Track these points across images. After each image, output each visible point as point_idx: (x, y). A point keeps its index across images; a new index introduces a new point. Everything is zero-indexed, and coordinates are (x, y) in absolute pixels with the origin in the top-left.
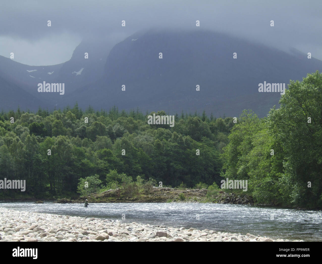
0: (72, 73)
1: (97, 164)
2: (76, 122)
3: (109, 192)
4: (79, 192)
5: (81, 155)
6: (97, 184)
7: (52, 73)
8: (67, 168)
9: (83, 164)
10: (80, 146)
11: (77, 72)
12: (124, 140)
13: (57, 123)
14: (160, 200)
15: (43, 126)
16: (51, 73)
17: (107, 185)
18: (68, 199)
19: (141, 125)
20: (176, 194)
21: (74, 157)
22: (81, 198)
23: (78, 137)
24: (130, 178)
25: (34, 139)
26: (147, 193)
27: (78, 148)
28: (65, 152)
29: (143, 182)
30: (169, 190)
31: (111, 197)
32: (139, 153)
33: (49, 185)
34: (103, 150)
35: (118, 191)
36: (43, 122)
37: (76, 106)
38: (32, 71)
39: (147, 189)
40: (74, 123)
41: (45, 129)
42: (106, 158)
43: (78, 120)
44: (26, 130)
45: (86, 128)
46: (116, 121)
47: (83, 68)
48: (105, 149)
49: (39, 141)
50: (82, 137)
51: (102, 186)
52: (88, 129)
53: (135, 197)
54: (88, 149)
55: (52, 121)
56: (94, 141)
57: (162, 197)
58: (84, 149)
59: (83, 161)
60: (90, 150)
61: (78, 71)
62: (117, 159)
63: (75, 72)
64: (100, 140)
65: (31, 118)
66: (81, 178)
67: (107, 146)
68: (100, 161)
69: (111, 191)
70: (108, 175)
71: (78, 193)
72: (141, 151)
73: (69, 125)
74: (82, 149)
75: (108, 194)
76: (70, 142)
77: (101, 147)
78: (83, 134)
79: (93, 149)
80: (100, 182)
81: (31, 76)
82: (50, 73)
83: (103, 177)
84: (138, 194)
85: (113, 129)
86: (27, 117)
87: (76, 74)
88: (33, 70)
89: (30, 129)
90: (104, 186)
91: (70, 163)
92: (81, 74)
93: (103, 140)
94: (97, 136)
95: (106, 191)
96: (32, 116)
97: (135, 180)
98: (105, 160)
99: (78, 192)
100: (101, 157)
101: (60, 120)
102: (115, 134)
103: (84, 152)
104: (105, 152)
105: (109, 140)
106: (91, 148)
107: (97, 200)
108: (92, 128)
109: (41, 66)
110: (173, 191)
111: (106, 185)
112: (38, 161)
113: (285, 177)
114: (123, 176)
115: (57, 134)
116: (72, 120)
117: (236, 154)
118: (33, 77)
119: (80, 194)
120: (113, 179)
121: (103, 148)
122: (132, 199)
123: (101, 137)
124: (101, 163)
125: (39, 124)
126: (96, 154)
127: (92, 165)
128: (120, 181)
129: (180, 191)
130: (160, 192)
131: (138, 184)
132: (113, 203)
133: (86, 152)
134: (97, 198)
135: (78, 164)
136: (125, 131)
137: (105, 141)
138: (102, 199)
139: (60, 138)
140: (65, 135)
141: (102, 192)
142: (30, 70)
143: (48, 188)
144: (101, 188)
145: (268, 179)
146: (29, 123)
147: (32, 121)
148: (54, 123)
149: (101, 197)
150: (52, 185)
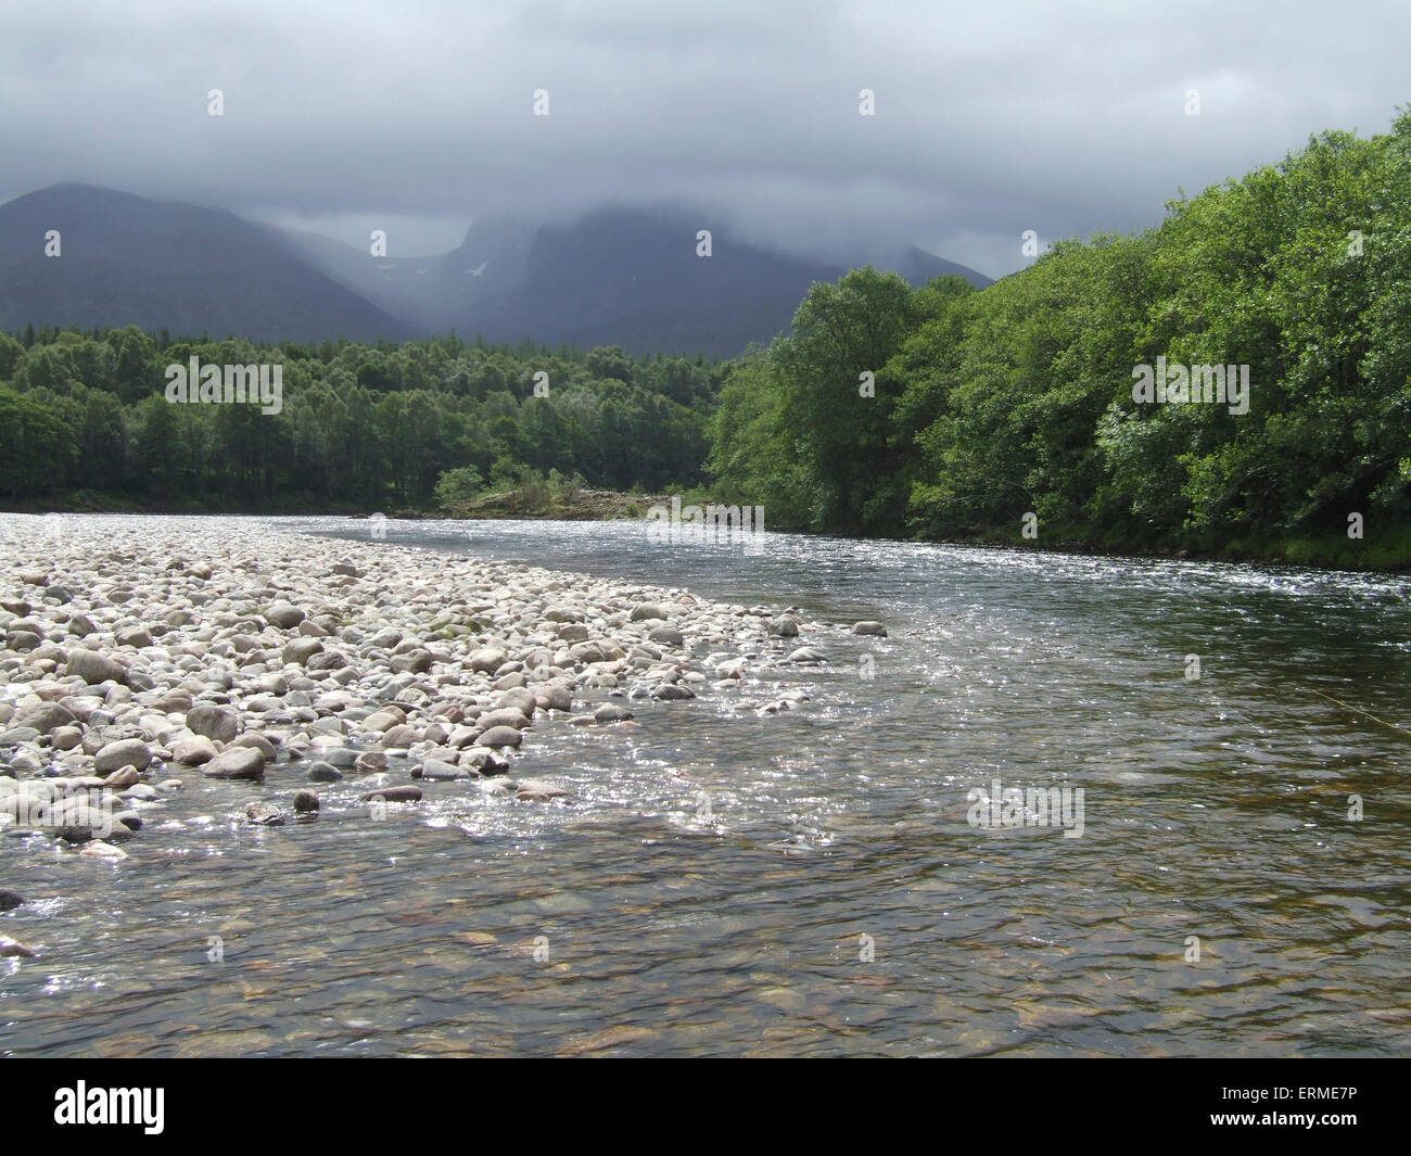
1: (488, 446)
2: (449, 365)
3: (494, 498)
5: (456, 427)
6: (474, 484)
8: (427, 452)
9: (459, 445)
10: (454, 410)
11: (473, 270)
13: (411, 364)
14: (590, 516)
15: (384, 370)
17: (492, 485)
19: (575, 373)
20: (623, 505)
21: (442, 433)
22: (441, 510)
23: (451, 393)
24: (538, 473)
25: (365, 396)
26: (567, 501)
27: (451, 414)
28: (425, 422)
29: (562, 482)
30: (609, 496)
31: (496, 508)
32: (569, 425)
33: (392, 485)
34: (500, 419)
35: (511, 497)
36: (386, 364)
39: (568, 495)
40: (444, 366)
41: (389, 376)
42: (504, 435)
43: (451, 361)
44: (349, 377)
47: (486, 264)
48: (503, 417)
49: (375, 399)
50: (459, 394)
52: (471, 378)
53: (544, 510)
54: (468, 418)
55: (403, 362)
56: (482, 400)
57: (595, 510)
58: (463, 417)
59: (460, 439)
60: (474, 420)
63: (470, 270)
64: (495, 399)
65: (360, 356)
66: (441, 471)
67: (509, 411)
68: (491, 441)
69: (497, 496)
70: (494, 466)
71: (436, 499)
72: (573, 423)
73: (434, 370)
74: (458, 416)
75: (493, 502)
76: (436, 401)
77: (495, 413)
78: (462, 387)
79: (479, 416)
80: (479, 479)
81: (385, 277)
83: (484, 471)
84: (549, 503)
86: (353, 352)
87: (472, 274)
89: (358, 375)
90: (485, 487)
91: (435, 444)
92: (481, 275)
93: (502, 400)
94: (489, 391)
95: (491, 496)
96: (363, 351)
97: (547, 477)
98: (504, 439)
100: (495, 432)
101: (417, 360)
103: (461, 422)
104: (503, 421)
105: (512, 399)
106: (475, 415)
107: (469, 514)
110: (618, 498)
111: (490, 485)
112: (372, 438)
113: (802, 472)
114: (523, 468)
115: (411, 386)
117: (731, 426)
118: (388, 279)
119: (439, 502)
120: (505, 473)
121: (499, 415)
122: (536, 512)
123: (497, 394)
124: (496, 444)
125: (377, 367)
126: (485, 426)
127: (477, 448)
128: (516, 477)
129: (631, 499)
130: (592, 501)
131: (550, 484)
133: (465, 422)
134: (470, 510)
135: (448, 445)
137: (505, 402)
138: (479, 512)
139: (416, 394)
140: (427, 389)
141: (480, 500)
143: (391, 490)
144: (481, 491)
145: (775, 477)
146: (357, 365)
147: (362, 361)
148: (406, 365)
149: (478, 508)
150: (399, 485)
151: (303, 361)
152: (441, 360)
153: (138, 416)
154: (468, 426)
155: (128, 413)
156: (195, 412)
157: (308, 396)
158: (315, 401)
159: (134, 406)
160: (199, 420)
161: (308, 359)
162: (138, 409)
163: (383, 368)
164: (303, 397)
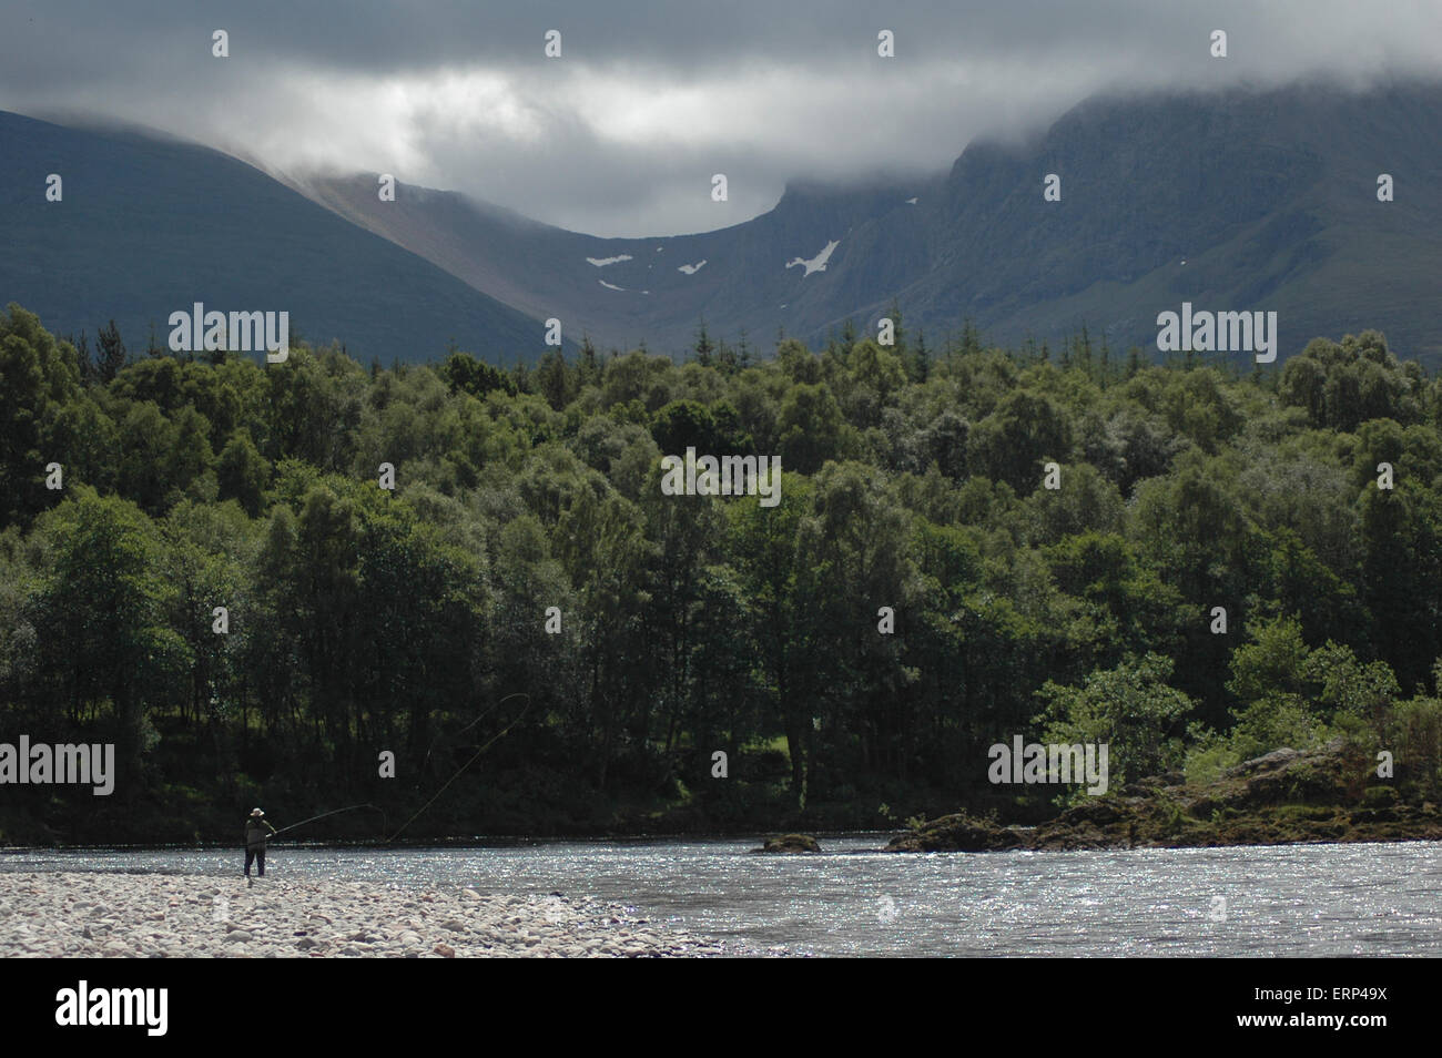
0: (788, 265)
2: (908, 399)
3: (1272, 766)
6: (1165, 720)
7: (698, 266)
10: (942, 519)
11: (805, 260)
12: (1195, 484)
13: (805, 400)
16: (694, 267)
17: (1236, 724)
18: (981, 816)
19: (1258, 412)
22: (1081, 814)
24: (1383, 675)
27: (941, 530)
31: (1294, 800)
32: (1278, 556)
33: (782, 744)
34: (1078, 542)
35: (1340, 760)
36: (732, 401)
38: (608, 261)
40: (894, 403)
41: (740, 434)
42: (1099, 586)
43: (916, 387)
45: (965, 429)
46: (1123, 389)
47: (835, 244)
48: (1090, 537)
51: (1197, 731)
52: (977, 433)
55: (778, 394)
56: (1024, 490)
58: (976, 538)
59: (972, 604)
60: (1005, 543)
61: (811, 257)
62: (1164, 589)
63: (799, 261)
65: (658, 380)
66: (1050, 681)
69: (1291, 757)
70: (1243, 655)
72: (1291, 546)
73: (869, 414)
74: (958, 535)
75: (1276, 781)
76: (894, 496)
77: (1064, 527)
79: (1019, 535)
80: (1174, 702)
81: (603, 283)
82: (688, 270)
85: (1111, 434)
87: (802, 268)
88: (616, 256)
89: (658, 432)
90: (1205, 729)
92: (824, 269)
93: (1076, 487)
98: (1096, 597)
100: (1069, 579)
101: (821, 384)
102: (1122, 459)
103: (974, 551)
104: (1092, 550)
105: (1106, 487)
106: (1006, 532)
107: (1201, 826)
108: (999, 427)
109: (648, 240)
114: (1332, 662)
115: (806, 462)
118: (612, 287)
121: (1079, 531)
125: (708, 412)
126: (1038, 563)
127: (1025, 626)
132: (1333, 840)
133: (983, 551)
134: (1201, 810)
136: (1174, 443)
137: (1086, 493)
138: (1236, 817)
139: (842, 472)
142: (601, 258)
146: (651, 406)
147: (662, 396)
148: (787, 404)
149: (1229, 802)
150: (801, 746)
151: (498, 397)
152: (883, 388)
153: (36, 560)
154: (990, 565)
156: (199, 542)
157: (525, 491)
158: (543, 501)
159: (26, 530)
160: (212, 564)
161: (512, 394)
162: (36, 538)
164: (512, 493)
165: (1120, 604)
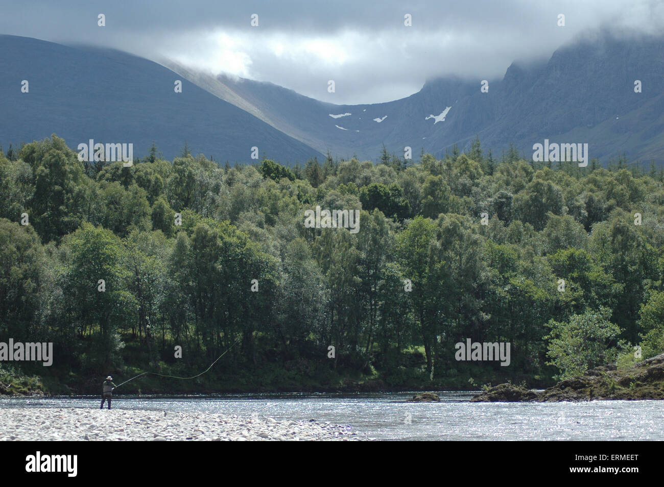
0: (427, 118)
1: (554, 291)
2: (484, 183)
3: (659, 361)
4: (553, 363)
5: (505, 264)
6: (607, 339)
7: (383, 118)
10: (500, 242)
11: (435, 116)
12: (619, 225)
13: (432, 183)
15: (397, 192)
16: (381, 119)
22: (566, 384)
25: (380, 222)
27: (498, 246)
28: (464, 257)
34: (565, 253)
36: (398, 183)
37: (475, 146)
38: (340, 116)
40: (477, 185)
41: (403, 199)
42: (575, 275)
43: (488, 177)
45: (510, 198)
47: (449, 108)
48: (570, 250)
50: (505, 219)
51: (623, 344)
52: (517, 200)
54: (521, 251)
55: (421, 180)
56: (539, 227)
58: (516, 250)
59: (515, 282)
60: (528, 254)
61: (438, 114)
62: (606, 276)
63: (432, 116)
65: (365, 173)
66: (552, 319)
67: (574, 241)
71: (550, 366)
74: (507, 248)
76: (476, 229)
77: (559, 245)
79: (536, 249)
80: (612, 330)
81: (338, 126)
82: (378, 120)
85: (579, 200)
86: (354, 169)
87: (433, 120)
88: (344, 114)
89: (362, 199)
90: (627, 344)
92: (443, 120)
99: (551, 364)
100: (561, 271)
101: (440, 176)
103: (515, 256)
104: (570, 256)
105: (579, 226)
106: (530, 247)
108: (527, 197)
109: (359, 106)
116: (472, 177)
118: (342, 128)
119: (556, 370)
121: (565, 248)
125: (387, 189)
126: (545, 262)
127: (539, 293)
133: (518, 257)
137: (568, 229)
139: (449, 219)
142: (336, 115)
146: (359, 186)
147: (367, 181)
148: (425, 184)
149: (638, 379)
151: (285, 181)
153: (63, 258)
154: (523, 263)
155: (50, 253)
156: (142, 250)
157: (298, 226)
159: (58, 244)
160: (149, 261)
161: (292, 179)
162: (63, 247)
163: (395, 189)
164: (292, 227)
165: (585, 283)
